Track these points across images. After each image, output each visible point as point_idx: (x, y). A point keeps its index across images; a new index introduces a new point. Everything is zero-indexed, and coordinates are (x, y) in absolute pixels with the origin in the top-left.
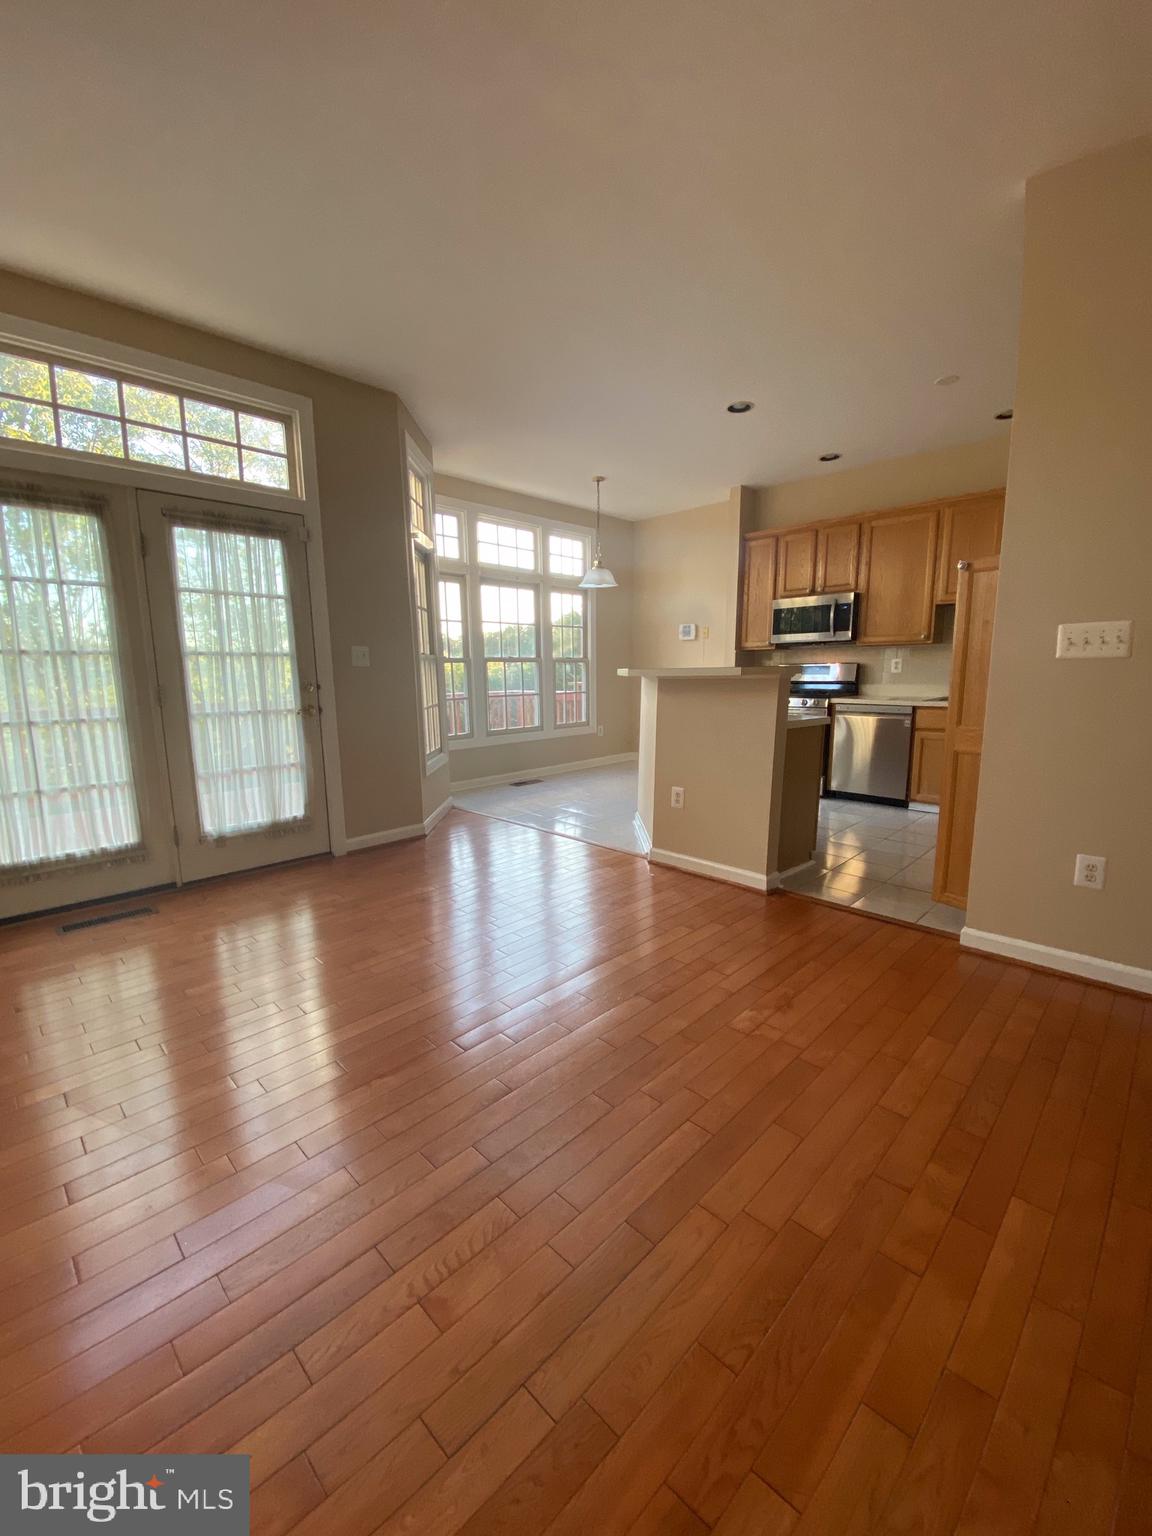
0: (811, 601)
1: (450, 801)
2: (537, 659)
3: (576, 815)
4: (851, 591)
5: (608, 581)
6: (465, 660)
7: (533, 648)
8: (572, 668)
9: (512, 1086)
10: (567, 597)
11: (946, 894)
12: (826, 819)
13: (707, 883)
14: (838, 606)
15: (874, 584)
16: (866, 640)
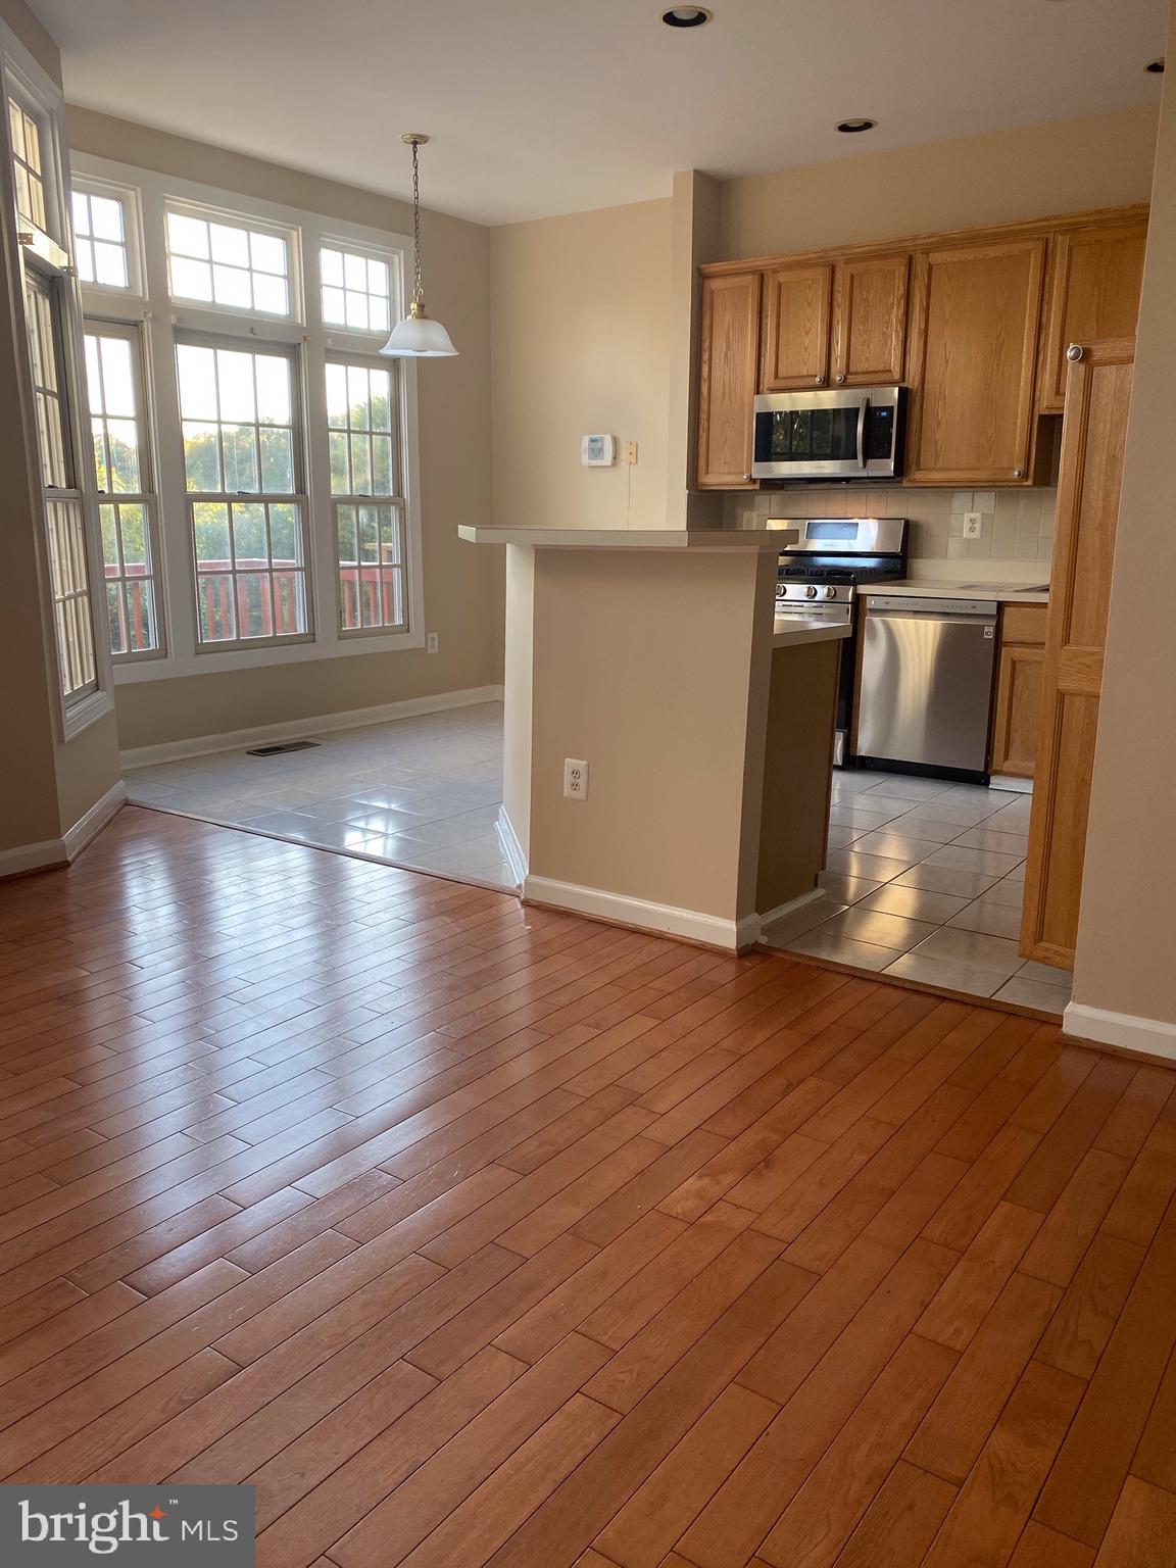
0: (828, 400)
1: (118, 790)
2: (299, 497)
3: (387, 813)
4: (893, 383)
5: (436, 342)
6: (147, 498)
7: (290, 474)
8: (371, 518)
9: (241, 1359)
10: (358, 373)
11: (1043, 944)
12: (847, 809)
13: (630, 939)
14: (871, 412)
15: (935, 372)
16: (919, 476)
